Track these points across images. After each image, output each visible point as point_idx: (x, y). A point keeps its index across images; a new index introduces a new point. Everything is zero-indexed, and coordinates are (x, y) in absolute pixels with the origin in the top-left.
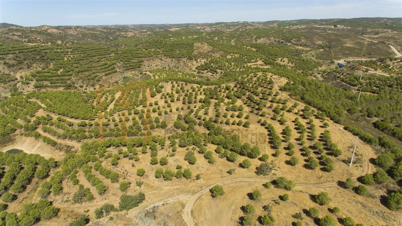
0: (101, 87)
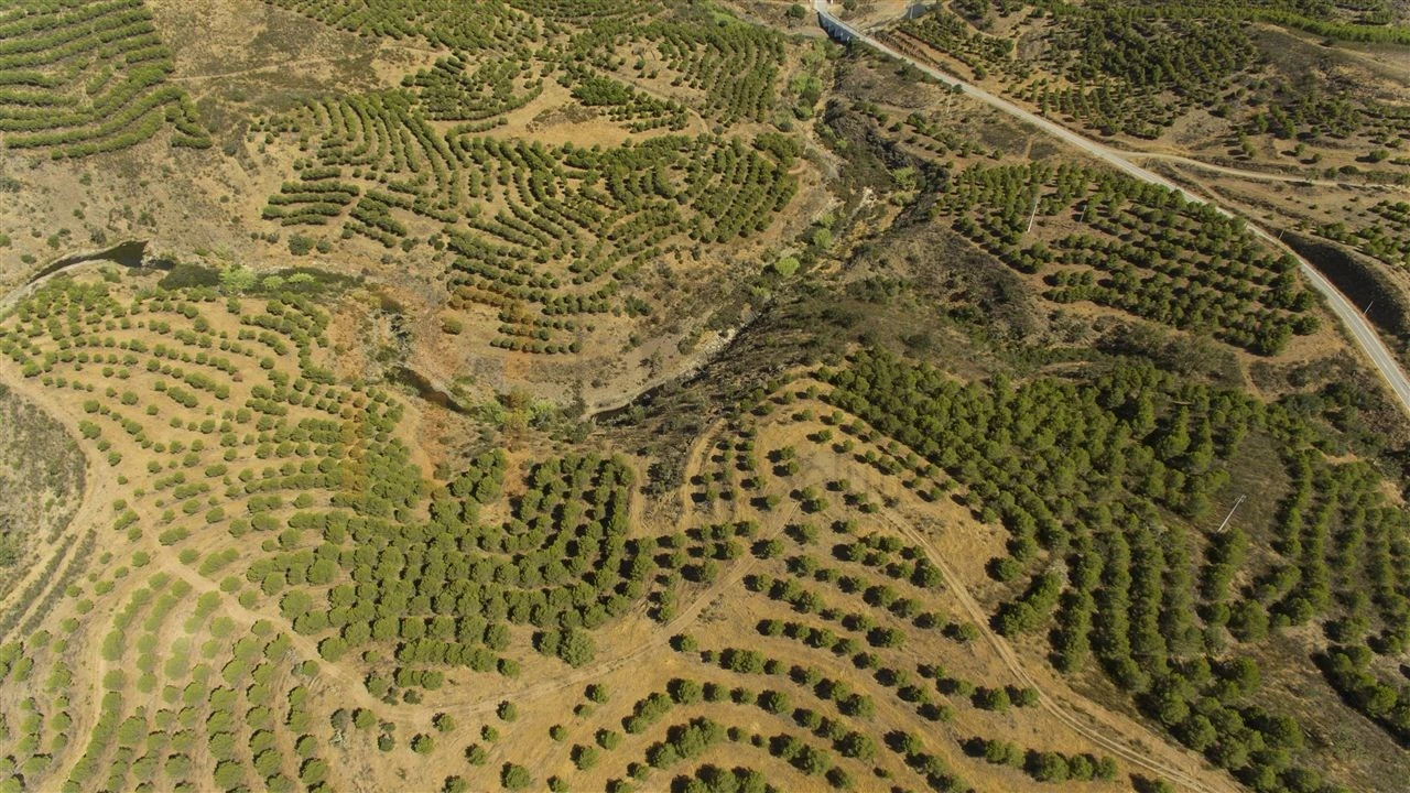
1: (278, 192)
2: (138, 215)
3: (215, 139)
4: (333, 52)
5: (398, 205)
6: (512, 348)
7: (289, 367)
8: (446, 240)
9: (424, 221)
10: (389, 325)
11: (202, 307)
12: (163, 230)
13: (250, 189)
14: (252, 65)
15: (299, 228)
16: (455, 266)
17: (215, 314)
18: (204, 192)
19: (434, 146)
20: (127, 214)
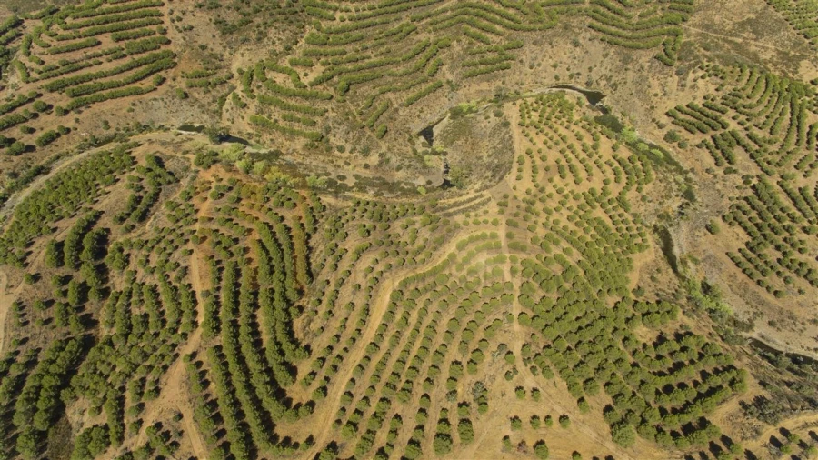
0: (380, 164)
1: (684, 105)
2: (612, 82)
3: (677, 63)
4: (783, 45)
5: (744, 146)
6: (738, 264)
7: (614, 190)
8: (755, 181)
9: (751, 164)
10: (680, 203)
11: (603, 139)
12: (618, 94)
13: (672, 96)
14: (730, 33)
15: (678, 128)
16: (746, 199)
17: (605, 145)
18: (649, 87)
19: (798, 127)
20: (609, 79)
